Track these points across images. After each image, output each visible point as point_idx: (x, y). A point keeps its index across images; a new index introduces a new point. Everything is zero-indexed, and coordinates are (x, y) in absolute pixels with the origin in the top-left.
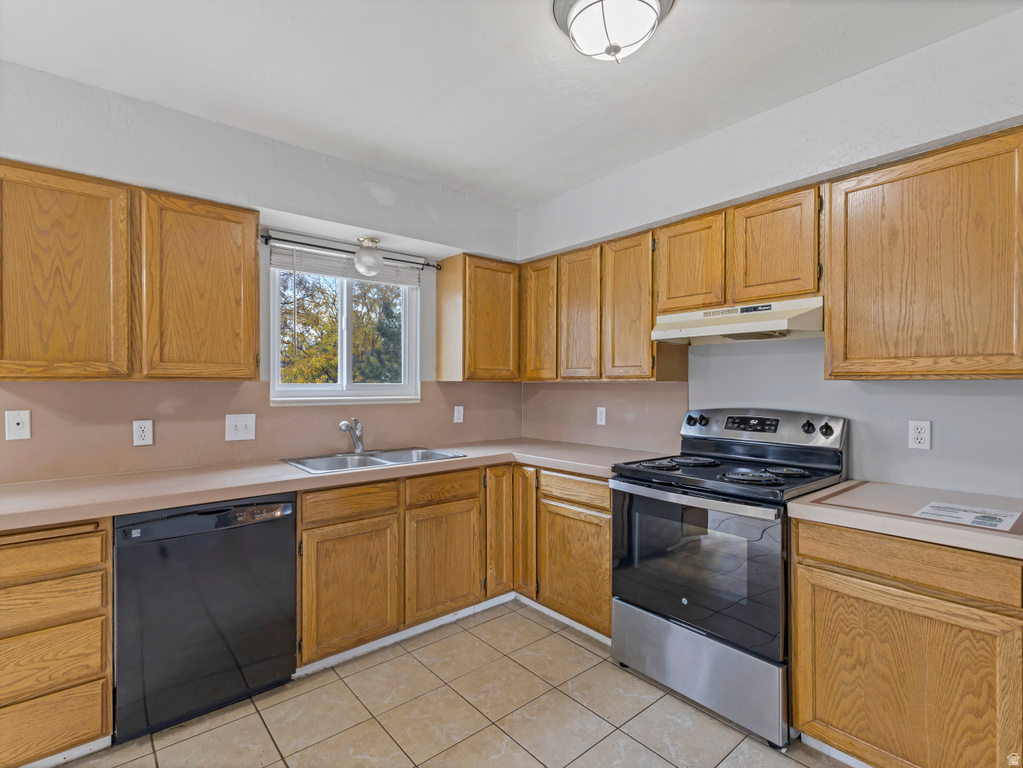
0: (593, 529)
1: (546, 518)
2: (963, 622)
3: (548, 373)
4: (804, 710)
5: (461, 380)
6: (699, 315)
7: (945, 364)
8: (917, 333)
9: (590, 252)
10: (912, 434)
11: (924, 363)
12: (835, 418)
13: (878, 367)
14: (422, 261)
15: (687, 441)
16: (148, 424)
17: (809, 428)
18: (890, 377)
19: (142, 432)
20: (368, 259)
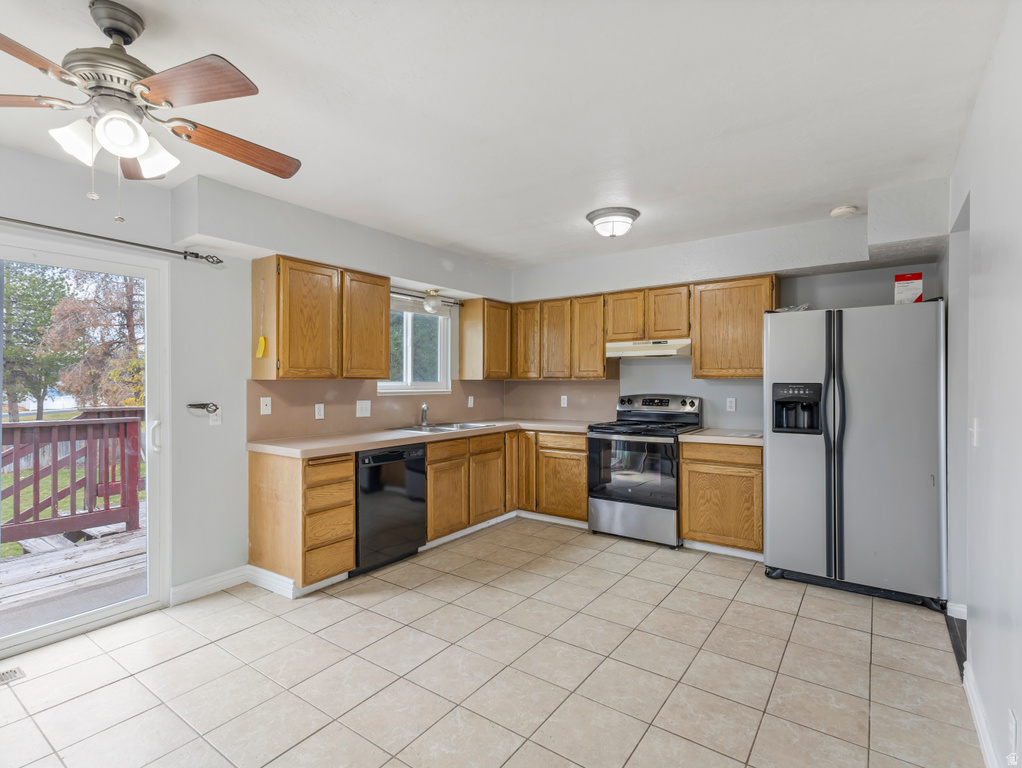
0: (575, 462)
1: (543, 461)
2: (744, 474)
3: (533, 374)
4: (685, 529)
5: (481, 378)
6: (630, 344)
7: (739, 372)
8: (729, 358)
9: (564, 302)
10: (728, 405)
11: (732, 372)
12: (696, 398)
13: (714, 373)
14: (453, 301)
15: (619, 413)
16: (322, 406)
17: (684, 403)
18: (719, 378)
19: (319, 411)
20: (433, 302)
